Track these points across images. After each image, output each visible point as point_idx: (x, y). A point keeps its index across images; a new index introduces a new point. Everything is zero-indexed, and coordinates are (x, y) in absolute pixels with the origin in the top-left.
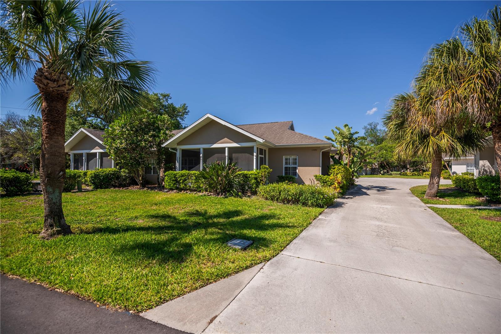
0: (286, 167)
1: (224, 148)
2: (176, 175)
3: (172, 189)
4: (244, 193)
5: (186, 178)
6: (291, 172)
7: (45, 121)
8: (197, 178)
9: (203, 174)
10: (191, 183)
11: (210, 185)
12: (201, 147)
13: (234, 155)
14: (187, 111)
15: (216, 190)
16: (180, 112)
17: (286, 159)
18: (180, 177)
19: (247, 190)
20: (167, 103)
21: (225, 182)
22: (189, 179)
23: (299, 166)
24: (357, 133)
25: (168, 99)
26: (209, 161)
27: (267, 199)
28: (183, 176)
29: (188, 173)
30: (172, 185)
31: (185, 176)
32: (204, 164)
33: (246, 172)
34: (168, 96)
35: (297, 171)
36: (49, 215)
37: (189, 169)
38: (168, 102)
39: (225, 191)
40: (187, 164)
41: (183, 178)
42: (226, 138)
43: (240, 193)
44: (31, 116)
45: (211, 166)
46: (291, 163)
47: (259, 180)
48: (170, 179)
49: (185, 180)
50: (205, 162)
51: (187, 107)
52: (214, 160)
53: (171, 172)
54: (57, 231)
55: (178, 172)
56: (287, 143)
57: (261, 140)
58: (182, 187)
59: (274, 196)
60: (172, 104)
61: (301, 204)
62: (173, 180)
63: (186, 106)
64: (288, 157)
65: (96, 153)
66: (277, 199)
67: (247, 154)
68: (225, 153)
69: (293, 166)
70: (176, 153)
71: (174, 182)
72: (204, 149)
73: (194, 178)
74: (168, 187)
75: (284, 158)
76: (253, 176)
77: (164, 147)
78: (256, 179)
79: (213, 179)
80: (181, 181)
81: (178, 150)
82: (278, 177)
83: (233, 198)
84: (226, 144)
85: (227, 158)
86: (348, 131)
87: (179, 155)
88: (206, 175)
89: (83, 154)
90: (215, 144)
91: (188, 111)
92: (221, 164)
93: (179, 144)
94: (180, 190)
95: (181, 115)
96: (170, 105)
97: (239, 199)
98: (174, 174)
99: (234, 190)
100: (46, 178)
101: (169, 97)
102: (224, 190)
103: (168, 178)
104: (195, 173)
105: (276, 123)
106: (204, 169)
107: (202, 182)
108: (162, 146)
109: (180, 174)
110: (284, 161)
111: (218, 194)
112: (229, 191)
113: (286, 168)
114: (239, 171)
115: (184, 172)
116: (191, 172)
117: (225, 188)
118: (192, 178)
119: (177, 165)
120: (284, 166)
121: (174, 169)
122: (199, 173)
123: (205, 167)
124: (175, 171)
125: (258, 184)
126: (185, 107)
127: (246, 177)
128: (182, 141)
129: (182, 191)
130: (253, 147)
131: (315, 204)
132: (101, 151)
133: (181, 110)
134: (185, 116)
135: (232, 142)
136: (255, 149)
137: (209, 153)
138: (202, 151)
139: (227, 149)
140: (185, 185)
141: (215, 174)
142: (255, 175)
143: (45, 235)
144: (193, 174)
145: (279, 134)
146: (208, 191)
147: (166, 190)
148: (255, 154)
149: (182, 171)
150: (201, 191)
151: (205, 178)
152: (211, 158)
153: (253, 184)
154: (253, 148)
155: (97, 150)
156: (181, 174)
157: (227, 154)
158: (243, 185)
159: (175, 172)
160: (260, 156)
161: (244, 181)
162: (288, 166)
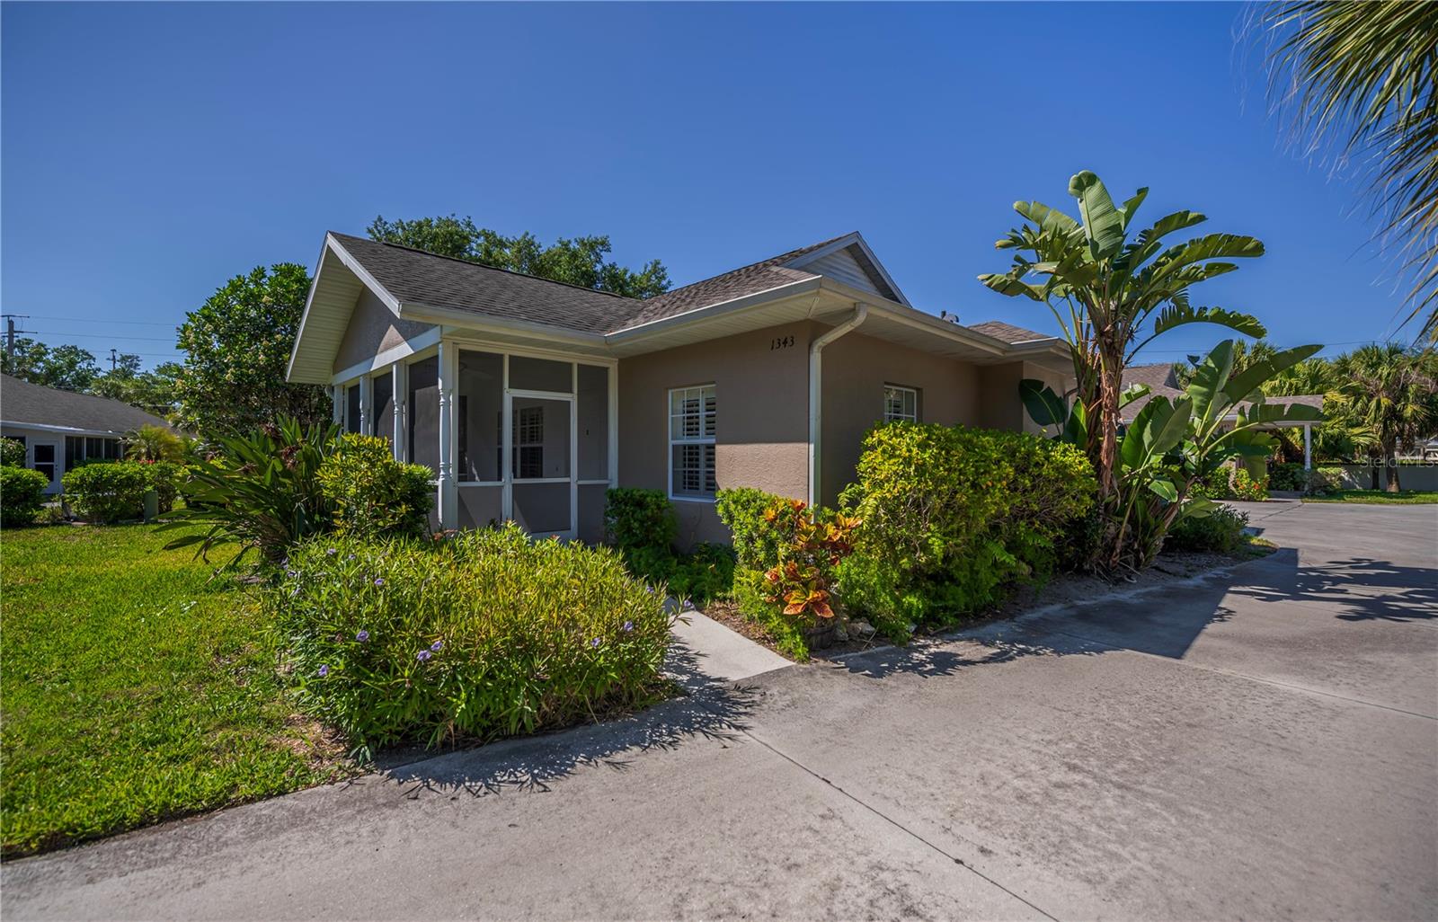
1: (392, 367)
12: (360, 371)
23: (717, 443)
35: (717, 463)
42: (391, 326)
69: (707, 440)
72: (376, 382)
75: (672, 398)
81: (336, 392)
84: (392, 350)
90: (377, 353)
93: (336, 368)
110: (673, 418)
120: (671, 443)
128: (339, 358)
135: (400, 337)
136: (443, 362)
138: (363, 387)
139: (395, 370)
157: (395, 394)
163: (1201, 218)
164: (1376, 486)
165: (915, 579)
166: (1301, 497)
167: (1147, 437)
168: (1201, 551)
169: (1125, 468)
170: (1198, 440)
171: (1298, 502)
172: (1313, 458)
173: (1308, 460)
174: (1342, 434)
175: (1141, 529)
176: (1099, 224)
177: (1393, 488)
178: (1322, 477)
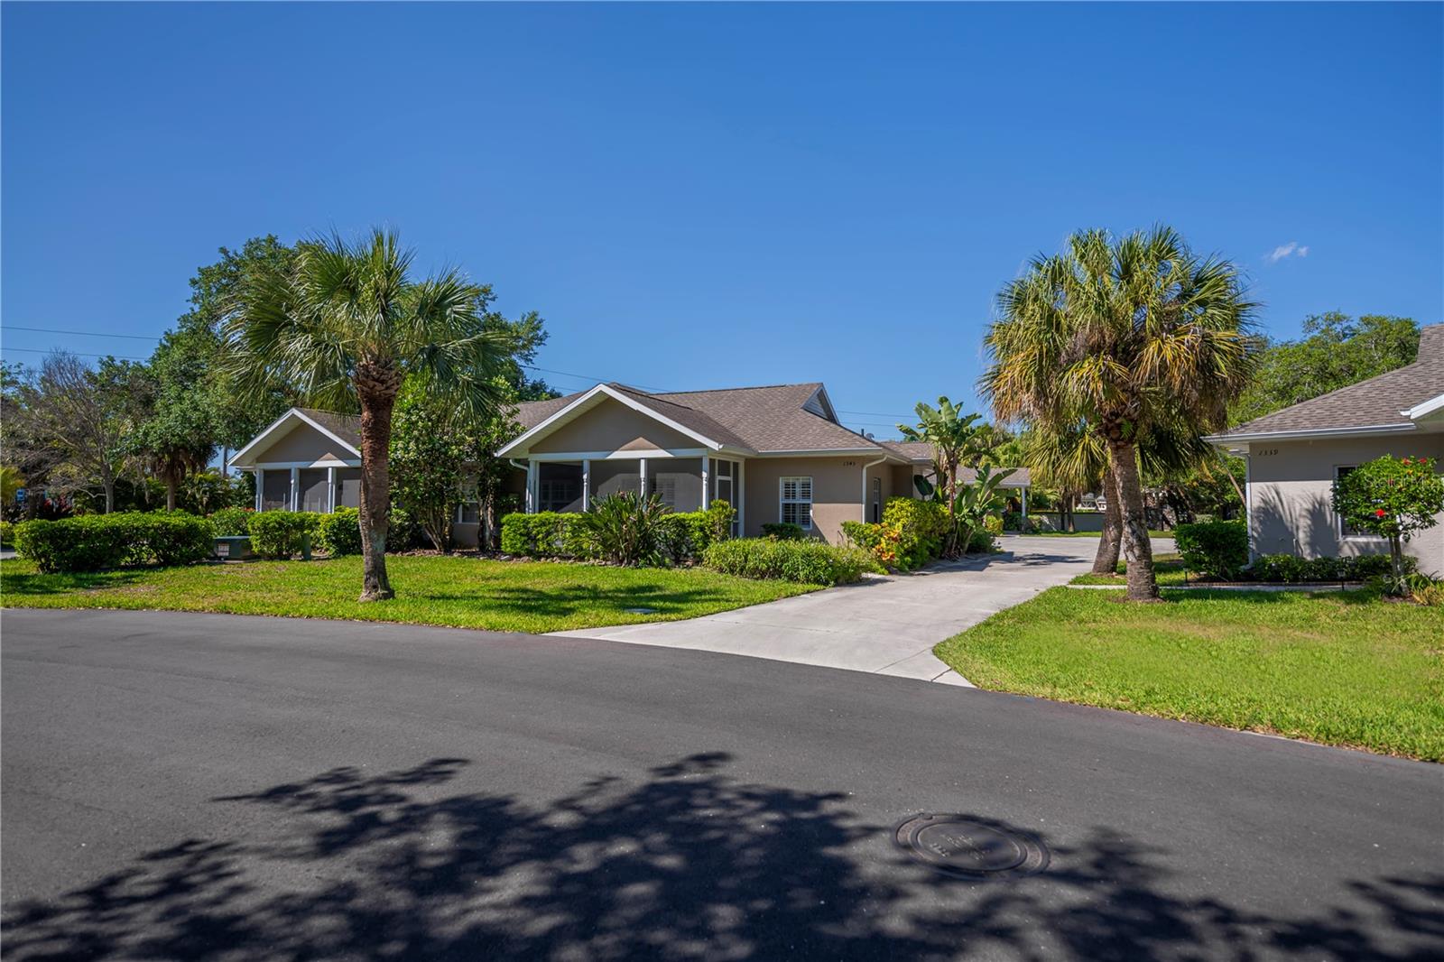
0: (786, 504)
1: (638, 461)
2: (529, 523)
3: (517, 555)
4: (678, 560)
5: (551, 529)
6: (797, 515)
7: (367, 438)
8: (577, 529)
9: (590, 518)
10: (562, 541)
11: (604, 542)
12: (586, 457)
13: (659, 476)
14: (540, 333)
15: (617, 555)
16: (520, 338)
17: (787, 485)
18: (536, 527)
19: (686, 555)
20: (483, 314)
21: (635, 536)
22: (557, 531)
23: (813, 502)
24: (974, 417)
25: (487, 302)
26: (604, 489)
27: (721, 570)
28: (544, 524)
29: (556, 518)
30: (518, 546)
31: (550, 523)
32: (591, 497)
33: (682, 515)
34: (486, 291)
35: (811, 512)
36: (372, 572)
37: (557, 508)
38: (485, 311)
39: (637, 556)
40: (550, 496)
41: (544, 529)
42: (641, 439)
43: (667, 560)
44: (105, 359)
45: (607, 502)
46: (797, 495)
47: (708, 533)
48: (514, 531)
49: (548, 533)
50: (593, 491)
51: (541, 321)
52: (613, 488)
53: (515, 515)
54: (383, 594)
55: (532, 516)
57: (714, 445)
58: (541, 549)
59: (734, 565)
60: (498, 316)
61: (786, 579)
62: (521, 534)
63: (539, 318)
64: (791, 480)
66: (742, 570)
67: (687, 474)
68: (639, 472)
69: (802, 502)
70: (526, 471)
71: (523, 538)
72: (592, 463)
73: (570, 528)
74: (509, 549)
75: (782, 481)
76: (697, 523)
77: (500, 459)
78: (702, 529)
79: (612, 532)
80: (540, 536)
81: (532, 465)
82: (764, 526)
83: (652, 569)
84: (643, 452)
85: (643, 483)
86: (947, 412)
87: (533, 475)
88: (596, 521)
89: (289, 471)
90: (616, 450)
91: (545, 333)
92: (628, 497)
93: (533, 450)
94: (537, 556)
95: (524, 346)
96: (492, 319)
97: (664, 571)
98: (524, 520)
99: (656, 552)
100: (370, 519)
101: (490, 296)
102: (635, 555)
103: (509, 530)
104: (572, 518)
106: (592, 508)
107: (588, 537)
108: (496, 455)
109: (537, 520)
110: (782, 490)
111: (621, 562)
112: (644, 556)
113: (786, 506)
114: (666, 512)
115: (546, 515)
116: (562, 515)
117: (635, 550)
118: (565, 529)
119: (529, 498)
120: (781, 502)
121: (522, 508)
122: (580, 517)
123: (594, 503)
124: (525, 513)
125: (706, 541)
126: (534, 323)
127: (683, 526)
128: (540, 444)
129: (543, 559)
130: (702, 459)
131: (812, 578)
132: (340, 464)
133: (523, 331)
134: (534, 347)
135: (654, 446)
136: (706, 464)
137: (604, 471)
138: (586, 466)
139: (643, 462)
140: (549, 545)
141: (614, 519)
142: (701, 521)
143: (369, 599)
144: (567, 520)
145: (775, 421)
146: (601, 557)
147: (503, 558)
148: (705, 475)
149: (540, 512)
150: (584, 557)
151: (593, 527)
152: (607, 483)
153: (697, 542)
154: (700, 460)
155: (330, 463)
156: (540, 521)
157: (642, 475)
158: (675, 544)
159: (526, 516)
160: (718, 478)
161: (678, 535)
162: (791, 501)
163: (981, 416)
164: (1063, 528)
165: (907, 553)
166: (1020, 534)
167: (964, 502)
168: (978, 552)
169: (956, 514)
170: (979, 503)
171: (1018, 536)
172: (1027, 509)
173: (1024, 510)
174: (1042, 492)
175: (961, 540)
176: (948, 418)
177: (1071, 530)
178: (1030, 521)
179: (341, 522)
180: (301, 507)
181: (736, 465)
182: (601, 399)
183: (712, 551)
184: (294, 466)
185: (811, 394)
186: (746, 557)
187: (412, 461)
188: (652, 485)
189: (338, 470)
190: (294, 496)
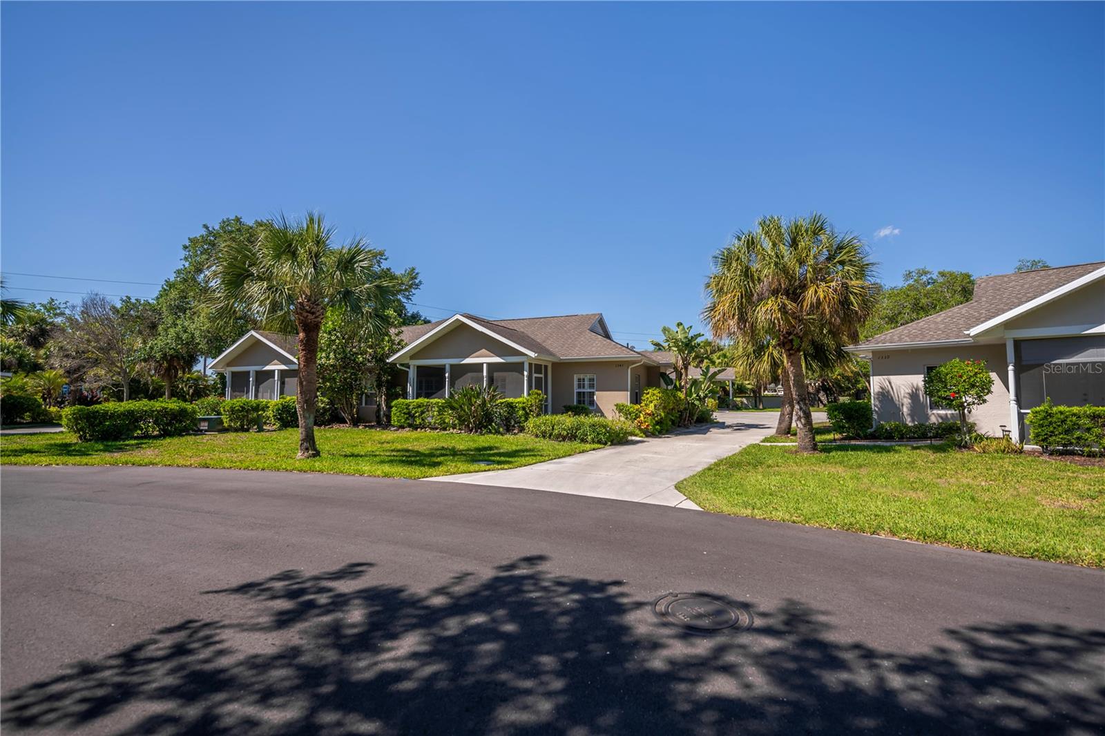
1: (482, 364)
2: (410, 405)
3: (402, 427)
4: (509, 429)
5: (425, 409)
6: (586, 399)
7: (303, 350)
8: (441, 410)
9: (450, 402)
10: (432, 417)
11: (459, 418)
12: (447, 362)
13: (496, 374)
14: (417, 281)
15: (468, 426)
16: (403, 284)
17: (579, 380)
18: (415, 408)
19: (513, 426)
21: (480, 414)
22: (428, 411)
23: (597, 391)
24: (699, 335)
25: (382, 261)
26: (459, 383)
27: (537, 436)
28: (419, 406)
29: (428, 402)
30: (402, 421)
31: (423, 406)
32: (451, 388)
33: (511, 400)
34: (382, 254)
35: (595, 397)
36: (305, 439)
37: (428, 396)
38: (380, 267)
39: (482, 427)
40: (424, 388)
41: (420, 410)
42: (484, 350)
43: (501, 429)
44: (125, 298)
45: (462, 392)
46: (586, 386)
47: (528, 411)
48: (400, 411)
49: (423, 413)
50: (452, 384)
51: (417, 274)
52: (465, 382)
53: (401, 400)
54: (312, 454)
55: (412, 401)
56: (578, 355)
57: (532, 354)
58: (418, 423)
59: (545, 432)
60: (389, 270)
61: (579, 441)
62: (404, 413)
63: (416, 271)
64: (582, 376)
65: (274, 371)
66: (550, 435)
67: (514, 373)
68: (482, 372)
69: (589, 390)
70: (408, 372)
71: (406, 416)
72: (452, 366)
73: (437, 409)
74: (396, 423)
75: (576, 377)
76: (520, 405)
77: (391, 364)
78: (524, 409)
79: (465, 411)
80: (417, 414)
81: (411, 367)
82: (565, 407)
83: (491, 435)
84: (484, 359)
85: (485, 379)
86: (682, 332)
87: (412, 374)
88: (454, 404)
89: (249, 372)
90: (467, 357)
91: (420, 281)
92: (476, 388)
93: (412, 357)
94: (415, 427)
95: (406, 290)
96: (385, 272)
97: (500, 436)
98: (407, 404)
99: (493, 424)
100: (304, 404)
101: (384, 257)
102: (480, 426)
103: (396, 410)
104: (439, 402)
105: (574, 317)
106: (451, 396)
107: (449, 414)
108: (387, 361)
109: (415, 404)
110: (576, 383)
111: (471, 431)
112: (486, 427)
113: (579, 393)
114: (500, 398)
115: (421, 400)
116: (432, 400)
117: (480, 423)
118: (433, 409)
119: (410, 389)
120: (575, 391)
121: (405, 396)
122: (444, 401)
123: (453, 392)
124: (407, 399)
125: (527, 416)
126: (413, 274)
127: (512, 407)
128: (417, 354)
129: (419, 430)
131: (596, 440)
132: (283, 367)
133: (405, 280)
134: (413, 290)
135: (493, 355)
136: (526, 366)
137: (459, 371)
138: (448, 368)
139: (485, 365)
140: (423, 420)
141: (466, 402)
142: (524, 403)
143: (303, 457)
144: (435, 404)
145: (571, 338)
146: (458, 428)
147: (392, 429)
148: (526, 373)
149: (417, 398)
150: (446, 428)
151: (453, 408)
152: (461, 379)
153: (521, 417)
154: (522, 364)
155: (276, 367)
156: (417, 404)
157: (485, 374)
158: (507, 419)
159: (408, 401)
160: (535, 375)
161: (509, 413)
162: (582, 390)
163: (703, 335)
164: (756, 406)
165: (658, 423)
166: (729, 410)
167: (693, 390)
168: (703, 422)
169: (688, 398)
170: (703, 390)
171: (727, 412)
172: (733, 394)
173: (731, 395)
174: (742, 383)
175: (691, 415)
176: (683, 336)
177: (761, 407)
178: (735, 402)
179: (284, 407)
180: (256, 396)
181: (546, 367)
182: (457, 325)
183: (531, 423)
184: (252, 369)
185: (595, 320)
186: (553, 427)
187: (332, 366)
188: (491, 380)
189: (281, 371)
190: (252, 388)
